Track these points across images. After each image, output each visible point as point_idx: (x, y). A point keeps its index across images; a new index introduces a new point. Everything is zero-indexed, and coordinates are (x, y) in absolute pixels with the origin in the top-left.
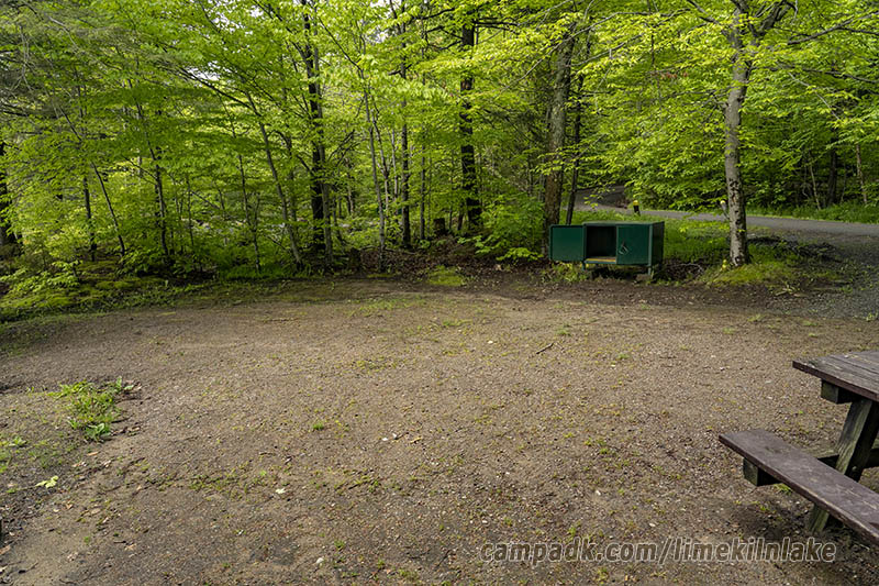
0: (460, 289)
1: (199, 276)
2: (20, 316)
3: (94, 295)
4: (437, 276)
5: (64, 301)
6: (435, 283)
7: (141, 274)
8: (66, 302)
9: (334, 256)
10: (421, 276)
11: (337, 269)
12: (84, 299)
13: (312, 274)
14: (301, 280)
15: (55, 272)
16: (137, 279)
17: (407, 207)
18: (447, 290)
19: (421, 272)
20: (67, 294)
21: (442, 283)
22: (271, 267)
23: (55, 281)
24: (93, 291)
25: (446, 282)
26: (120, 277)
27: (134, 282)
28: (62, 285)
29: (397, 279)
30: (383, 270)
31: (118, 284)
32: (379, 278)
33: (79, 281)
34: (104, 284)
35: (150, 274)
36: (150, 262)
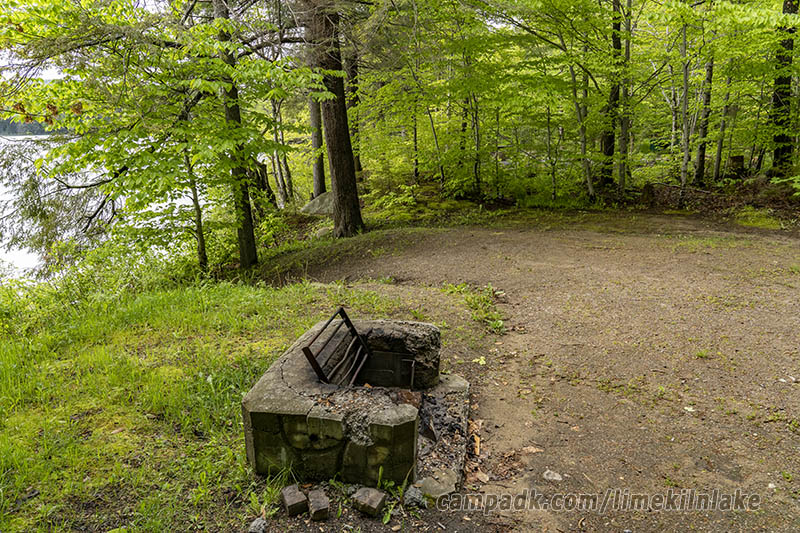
0: (781, 232)
1: (502, 203)
2: (381, 226)
3: (428, 214)
4: (746, 216)
5: (408, 216)
6: (745, 224)
7: (458, 198)
8: (410, 218)
9: (626, 191)
10: (726, 216)
11: (629, 203)
12: (422, 216)
13: (605, 207)
14: (596, 211)
15: (399, 192)
16: (456, 202)
17: (705, 143)
18: (764, 232)
19: (725, 211)
20: (409, 211)
21: (756, 225)
22: (565, 197)
23: (400, 200)
24: (427, 210)
25: (759, 224)
26: (443, 200)
27: (454, 205)
28: (405, 204)
29: (698, 217)
30: (681, 207)
31: (444, 205)
32: (679, 215)
33: (416, 201)
34: (432, 205)
35: (464, 198)
36: (465, 188)
